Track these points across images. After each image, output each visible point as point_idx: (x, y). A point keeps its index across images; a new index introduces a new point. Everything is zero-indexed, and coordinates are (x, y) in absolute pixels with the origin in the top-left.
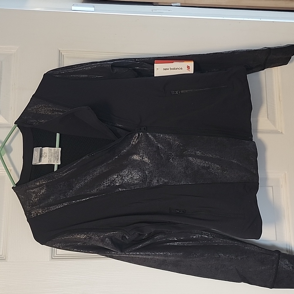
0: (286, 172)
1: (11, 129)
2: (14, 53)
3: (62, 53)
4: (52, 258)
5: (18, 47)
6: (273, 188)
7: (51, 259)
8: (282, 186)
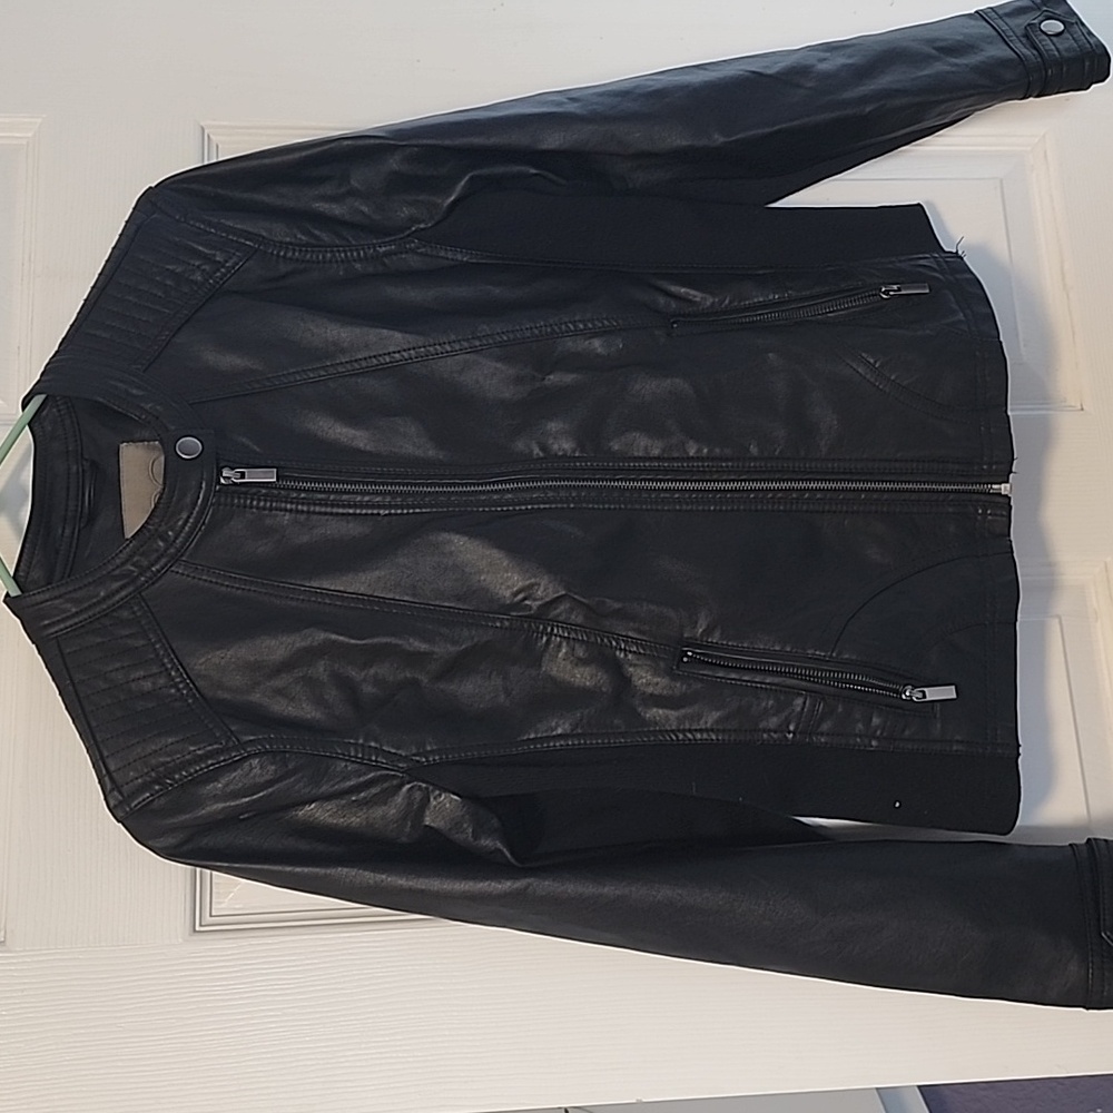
0: (1109, 559)
1: (11, 428)
2: (24, 142)
3: (211, 136)
4: (195, 931)
5: (39, 120)
6: (1064, 622)
7: (190, 935)
8: (1096, 613)
